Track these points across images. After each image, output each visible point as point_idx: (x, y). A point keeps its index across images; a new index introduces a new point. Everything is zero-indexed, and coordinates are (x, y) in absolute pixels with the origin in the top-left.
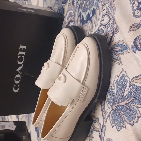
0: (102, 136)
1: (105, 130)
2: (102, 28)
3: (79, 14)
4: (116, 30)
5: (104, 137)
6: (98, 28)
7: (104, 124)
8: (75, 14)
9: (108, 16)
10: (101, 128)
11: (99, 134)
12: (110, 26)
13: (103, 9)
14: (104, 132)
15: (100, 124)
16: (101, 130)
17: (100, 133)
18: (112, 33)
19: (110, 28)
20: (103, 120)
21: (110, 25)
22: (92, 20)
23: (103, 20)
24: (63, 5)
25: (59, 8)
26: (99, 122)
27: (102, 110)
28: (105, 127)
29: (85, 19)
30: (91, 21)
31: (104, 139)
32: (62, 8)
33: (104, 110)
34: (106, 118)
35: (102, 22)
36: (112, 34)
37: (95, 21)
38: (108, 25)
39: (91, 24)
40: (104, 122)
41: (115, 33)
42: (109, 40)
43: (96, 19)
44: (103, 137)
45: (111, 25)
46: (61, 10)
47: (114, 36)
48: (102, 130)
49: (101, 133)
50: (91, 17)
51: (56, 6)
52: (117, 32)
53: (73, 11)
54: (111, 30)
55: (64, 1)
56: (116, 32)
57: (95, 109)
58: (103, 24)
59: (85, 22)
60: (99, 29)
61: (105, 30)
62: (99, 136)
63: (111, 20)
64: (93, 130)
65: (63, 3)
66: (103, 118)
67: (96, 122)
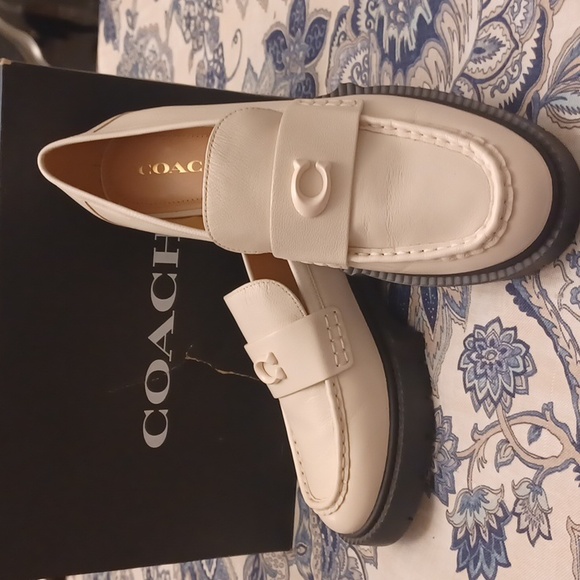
2: (490, 35)
3: (382, 51)
6: (475, 45)
12: (523, 4)
15: (565, 427)
18: (539, 21)
19: (523, 10)
22: (440, 32)
23: (488, 2)
24: (307, 66)
26: (557, 423)
29: (412, 47)
30: (437, 37)
32: (304, 82)
35: (486, 12)
36: (539, 26)
37: (454, 27)
38: (514, 6)
39: (440, 48)
41: (550, 13)
43: (457, 16)
46: (304, 88)
47: (548, 30)
50: (433, 22)
52: (556, 9)
54: (529, 16)
55: (311, 52)
58: (491, 17)
59: (413, 57)
60: (480, 45)
61: (507, 32)
64: (535, 478)
65: (308, 60)
66: (571, 389)
67: (539, 435)
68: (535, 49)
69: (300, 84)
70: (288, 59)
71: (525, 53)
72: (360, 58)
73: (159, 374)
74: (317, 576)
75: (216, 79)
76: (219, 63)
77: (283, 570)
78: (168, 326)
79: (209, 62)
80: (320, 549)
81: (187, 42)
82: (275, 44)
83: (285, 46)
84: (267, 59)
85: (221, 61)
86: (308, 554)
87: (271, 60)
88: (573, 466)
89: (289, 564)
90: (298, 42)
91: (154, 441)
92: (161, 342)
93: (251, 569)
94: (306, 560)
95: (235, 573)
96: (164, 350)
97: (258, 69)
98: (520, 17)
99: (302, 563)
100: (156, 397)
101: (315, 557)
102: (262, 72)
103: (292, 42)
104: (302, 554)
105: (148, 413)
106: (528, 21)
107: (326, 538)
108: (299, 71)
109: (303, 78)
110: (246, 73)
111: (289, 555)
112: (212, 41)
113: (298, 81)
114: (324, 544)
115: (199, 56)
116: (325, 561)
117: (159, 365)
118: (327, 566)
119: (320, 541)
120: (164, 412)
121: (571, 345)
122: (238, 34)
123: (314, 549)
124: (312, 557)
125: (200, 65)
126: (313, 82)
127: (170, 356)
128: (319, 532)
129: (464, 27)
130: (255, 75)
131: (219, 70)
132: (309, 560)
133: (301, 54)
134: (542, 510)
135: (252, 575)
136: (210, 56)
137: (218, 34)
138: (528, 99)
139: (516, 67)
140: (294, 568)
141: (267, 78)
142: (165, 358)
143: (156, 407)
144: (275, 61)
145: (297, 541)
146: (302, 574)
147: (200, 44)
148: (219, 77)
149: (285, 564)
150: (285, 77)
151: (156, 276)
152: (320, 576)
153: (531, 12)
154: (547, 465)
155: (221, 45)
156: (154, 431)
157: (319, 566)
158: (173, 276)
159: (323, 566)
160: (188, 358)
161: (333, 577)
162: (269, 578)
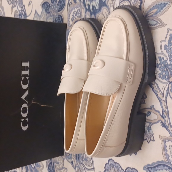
0: (166, 123)
1: (168, 113)
3: (86, 8)
7: (164, 107)
8: (80, 11)
11: (162, 124)
14: (167, 116)
15: (158, 111)
16: (162, 117)
17: (162, 122)
20: (161, 104)
22: (107, 4)
24: (59, 13)
25: (55, 19)
26: (156, 111)
27: (156, 92)
28: (166, 111)
29: (97, 8)
30: (106, 6)
33: (158, 91)
34: (164, 99)
36: (140, 2)
37: (111, 3)
39: (107, 9)
40: (163, 105)
44: (169, 122)
46: (58, 19)
48: (164, 116)
49: (163, 120)
50: (105, 1)
53: (77, 9)
55: (60, 8)
59: (98, 11)
62: (162, 126)
64: (149, 126)
65: (59, 11)
66: (160, 101)
67: (150, 114)
70: (51, 10)
72: (76, 10)
73: (25, 108)
74: (74, 161)
75: (23, 16)
76: (23, 11)
77: (62, 161)
78: (27, 93)
79: (19, 11)
81: (10, 4)
82: (46, 5)
83: (50, 6)
84: (43, 10)
85: (24, 10)
86: (70, 155)
87: (44, 10)
88: (160, 122)
89: (64, 159)
90: (55, 5)
92: (25, 98)
93: (49, 163)
94: (70, 157)
95: (43, 165)
96: (26, 101)
97: (39, 13)
99: (68, 158)
100: (24, 115)
101: (73, 156)
102: (41, 14)
103: (52, 5)
104: (68, 156)
105: (22, 120)
106: (136, 0)
108: (56, 14)
109: (57, 16)
110: (35, 14)
111: (63, 157)
112: (20, 4)
113: (55, 17)
115: (15, 9)
116: (77, 157)
118: (78, 158)
120: (27, 119)
121: (158, 89)
122: (31, 2)
125: (16, 12)
126: (62, 17)
127: (28, 102)
129: (115, 2)
130: (38, 15)
131: (24, 13)
132: (71, 157)
133: (56, 9)
134: (151, 134)
135: (50, 164)
136: (20, 9)
137: (22, 2)
140: (65, 160)
141: (43, 16)
142: (26, 103)
143: (25, 118)
144: (46, 11)
146: (69, 162)
147: (15, 5)
148: (24, 15)
149: (62, 160)
150: (51, 16)
152: (75, 161)
154: (152, 122)
155: (24, 5)
156: (25, 125)
158: (27, 78)
159: (76, 158)
160: (33, 102)
161: (80, 161)
162: (56, 164)
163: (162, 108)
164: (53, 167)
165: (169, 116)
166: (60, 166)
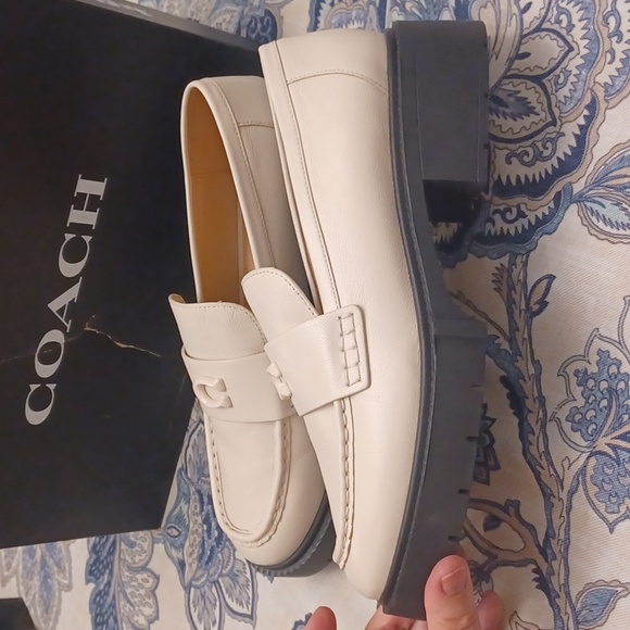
1: (567, 548)
2: (519, 92)
4: (606, 91)
5: (567, 584)
7: (557, 522)
9: (554, 36)
10: (538, 546)
11: (537, 575)
12: (572, 79)
13: (522, 7)
14: (559, 556)
15: (531, 528)
16: (543, 552)
17: (537, 571)
18: (587, 107)
19: (569, 86)
20: (549, 507)
21: (567, 73)
23: (527, 55)
24: (270, 2)
25: (247, 20)
26: (523, 522)
28: (562, 536)
31: (568, 594)
32: (262, 20)
33: (544, 463)
34: (564, 495)
35: (518, 64)
36: (586, 112)
38: (559, 77)
40: (555, 516)
41: (602, 105)
42: (574, 145)
44: (562, 582)
45: (576, 72)
46: (259, 26)
47: (597, 122)
48: (549, 551)
49: (544, 567)
51: (227, 11)
52: (612, 103)
54: (578, 95)
56: (607, 101)
57: (491, 463)
58: (527, 73)
61: (544, 100)
62: (535, 583)
63: (571, 49)
64: (485, 564)
66: (544, 496)
67: (498, 526)
68: (576, 135)
69: (254, 18)
71: (563, 135)
73: (54, 345)
74: (191, 565)
77: (146, 546)
78: (73, 293)
80: (199, 539)
86: (182, 538)
88: (533, 567)
89: (154, 541)
91: (36, 417)
92: (61, 311)
94: (177, 544)
96: (63, 320)
98: (565, 91)
99: (172, 545)
100: (45, 370)
101: (192, 545)
105: (33, 387)
106: (574, 101)
107: (209, 531)
114: (206, 535)
116: (203, 552)
117: (55, 336)
118: (206, 559)
119: (200, 530)
120: (52, 387)
121: (543, 458)
123: (192, 537)
124: (187, 544)
126: (275, 26)
127: (68, 326)
128: (200, 521)
132: (182, 546)
138: (558, 187)
139: (549, 145)
140: (160, 547)
142: (62, 328)
143: (44, 381)
145: (168, 521)
146: (170, 557)
149: (149, 540)
150: (234, 1)
151: (68, 237)
152: (194, 566)
153: (580, 92)
154: (502, 556)
156: (37, 407)
157: (195, 555)
158: (87, 239)
159: (200, 557)
160: (88, 329)
161: (212, 571)
162: (123, 546)
163: (550, 521)
164: (111, 553)
165: (566, 560)
166: (137, 559)
